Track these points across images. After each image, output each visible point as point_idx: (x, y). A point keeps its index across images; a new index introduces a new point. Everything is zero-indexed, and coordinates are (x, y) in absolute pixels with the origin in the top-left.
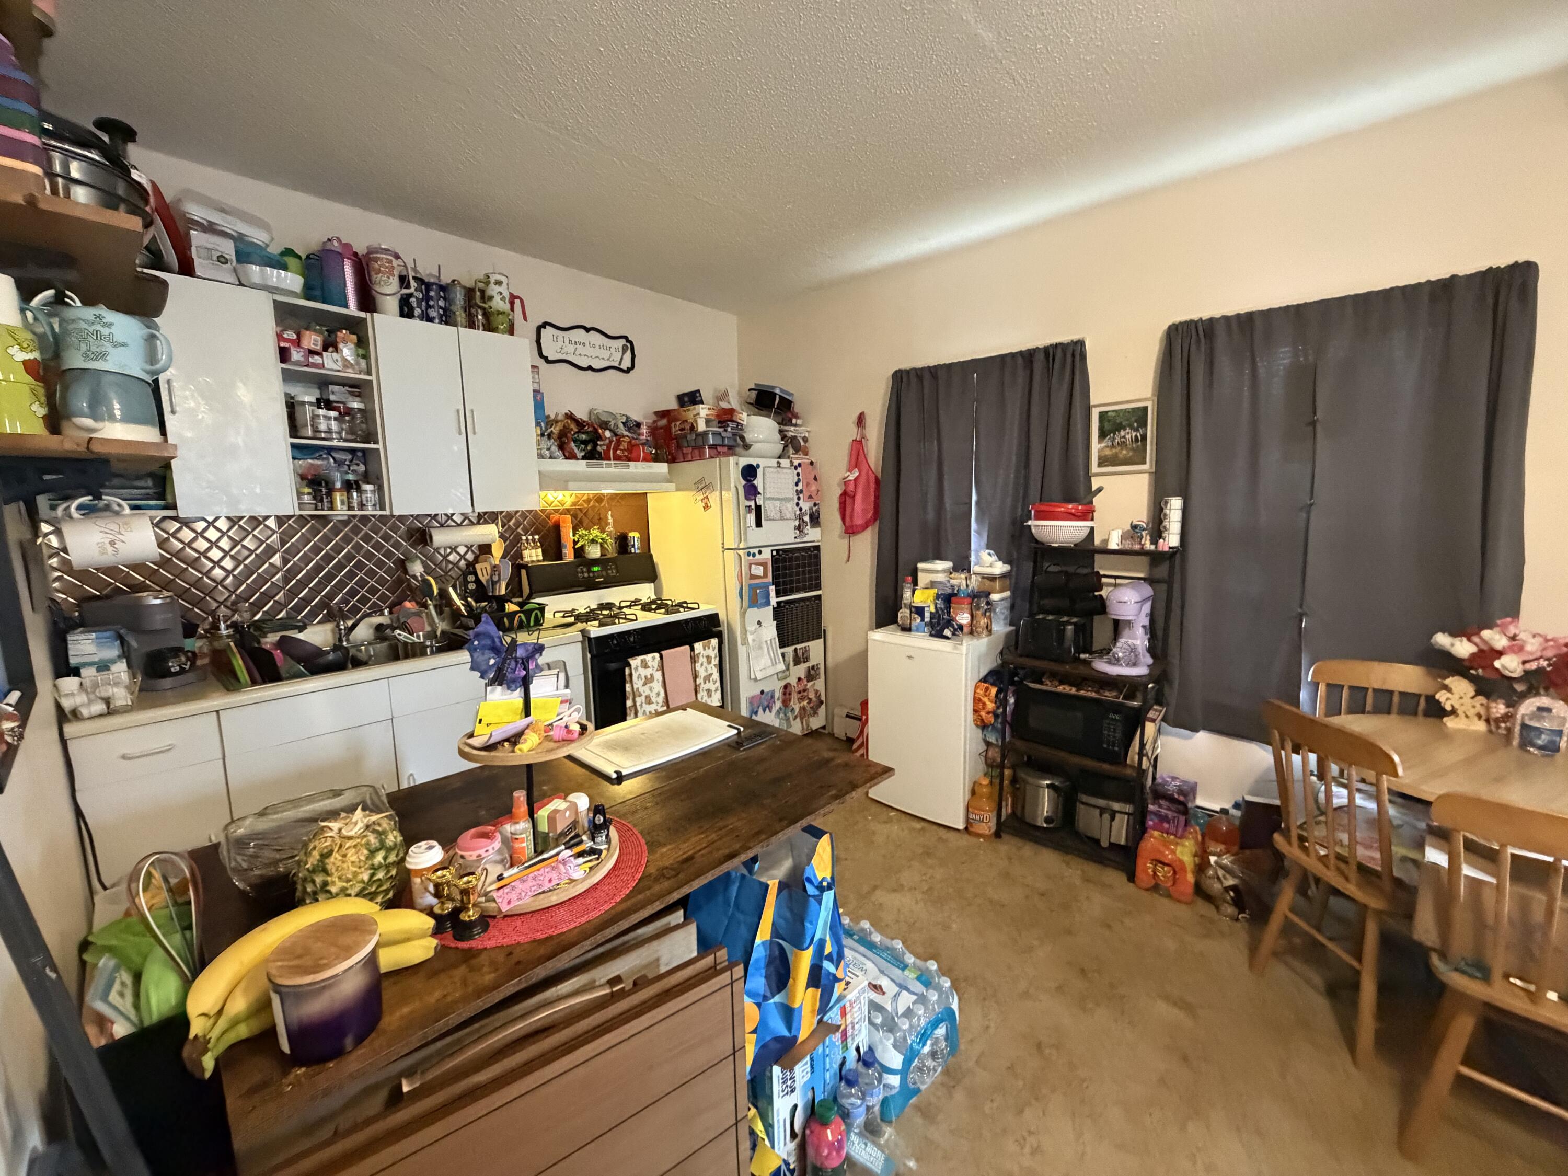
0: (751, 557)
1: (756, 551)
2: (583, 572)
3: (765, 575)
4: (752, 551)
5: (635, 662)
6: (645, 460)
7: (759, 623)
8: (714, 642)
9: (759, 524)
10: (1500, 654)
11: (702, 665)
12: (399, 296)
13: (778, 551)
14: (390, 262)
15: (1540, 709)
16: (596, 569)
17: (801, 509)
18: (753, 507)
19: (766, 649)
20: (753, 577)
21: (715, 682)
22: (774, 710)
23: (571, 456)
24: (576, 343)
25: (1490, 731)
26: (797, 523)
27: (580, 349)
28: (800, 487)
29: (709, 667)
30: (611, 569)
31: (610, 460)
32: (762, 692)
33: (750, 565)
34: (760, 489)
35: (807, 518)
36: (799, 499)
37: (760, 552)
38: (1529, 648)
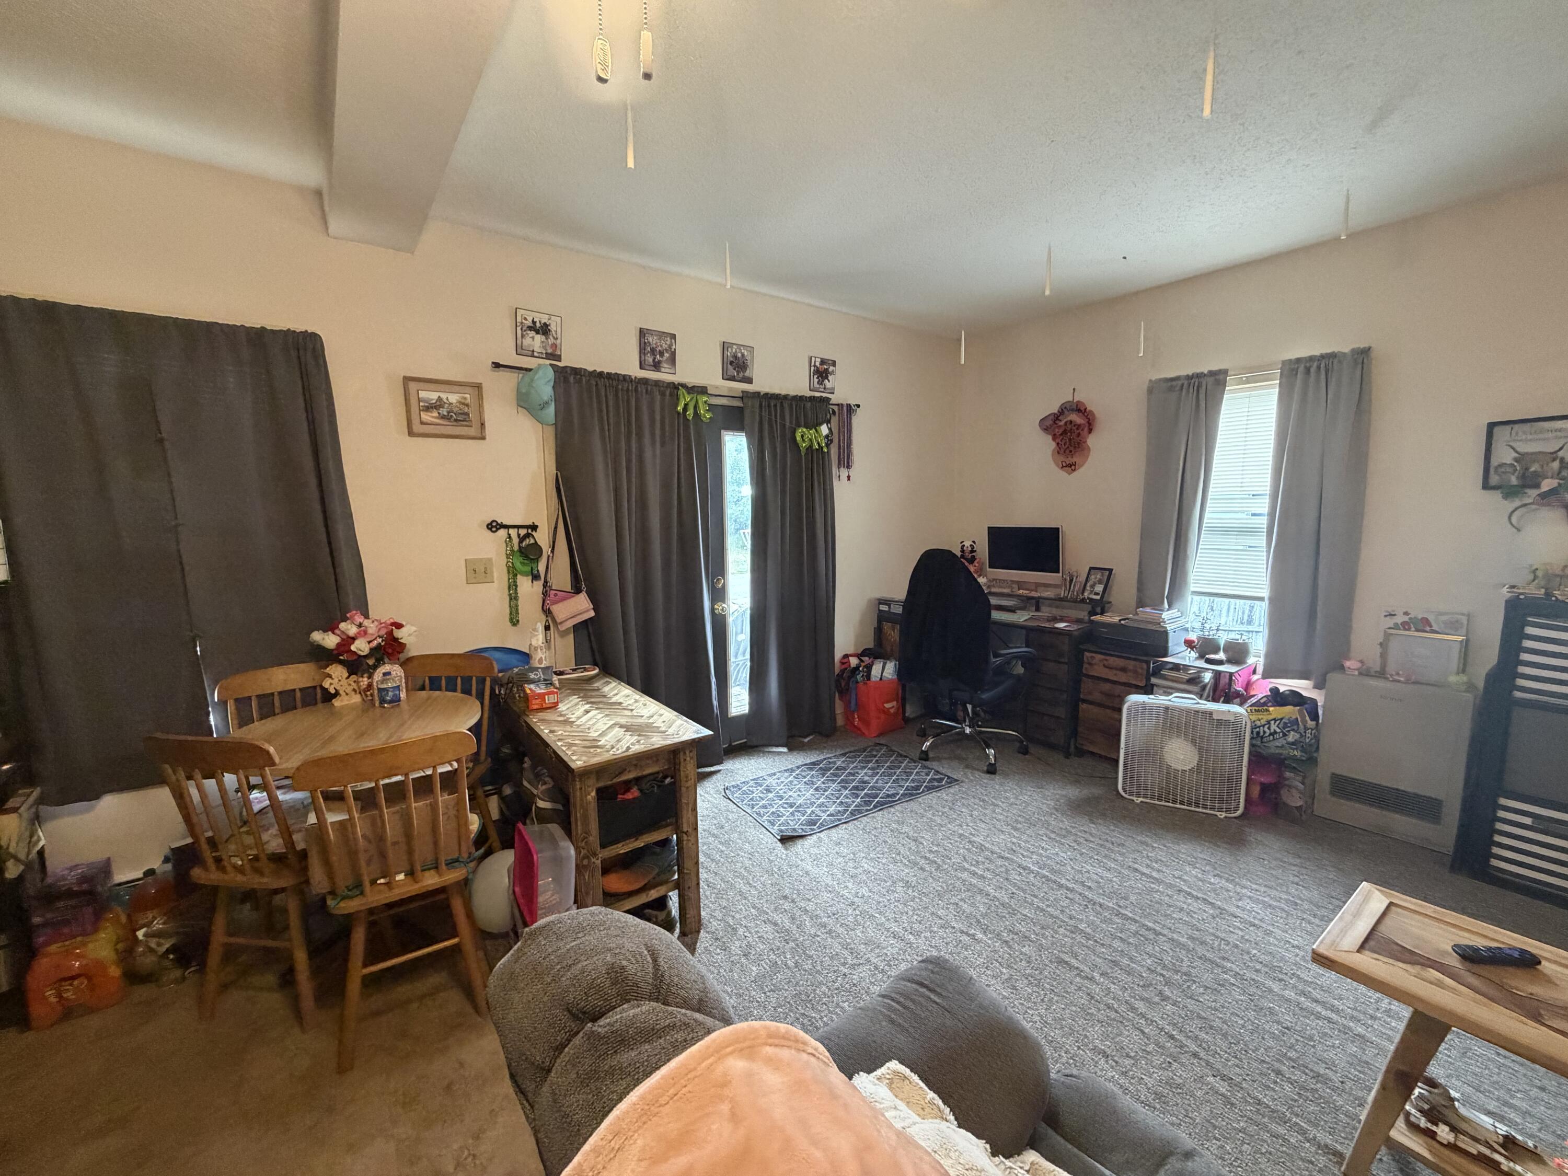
10: (353, 639)
15: (385, 674)
25: (363, 700)
38: (370, 631)
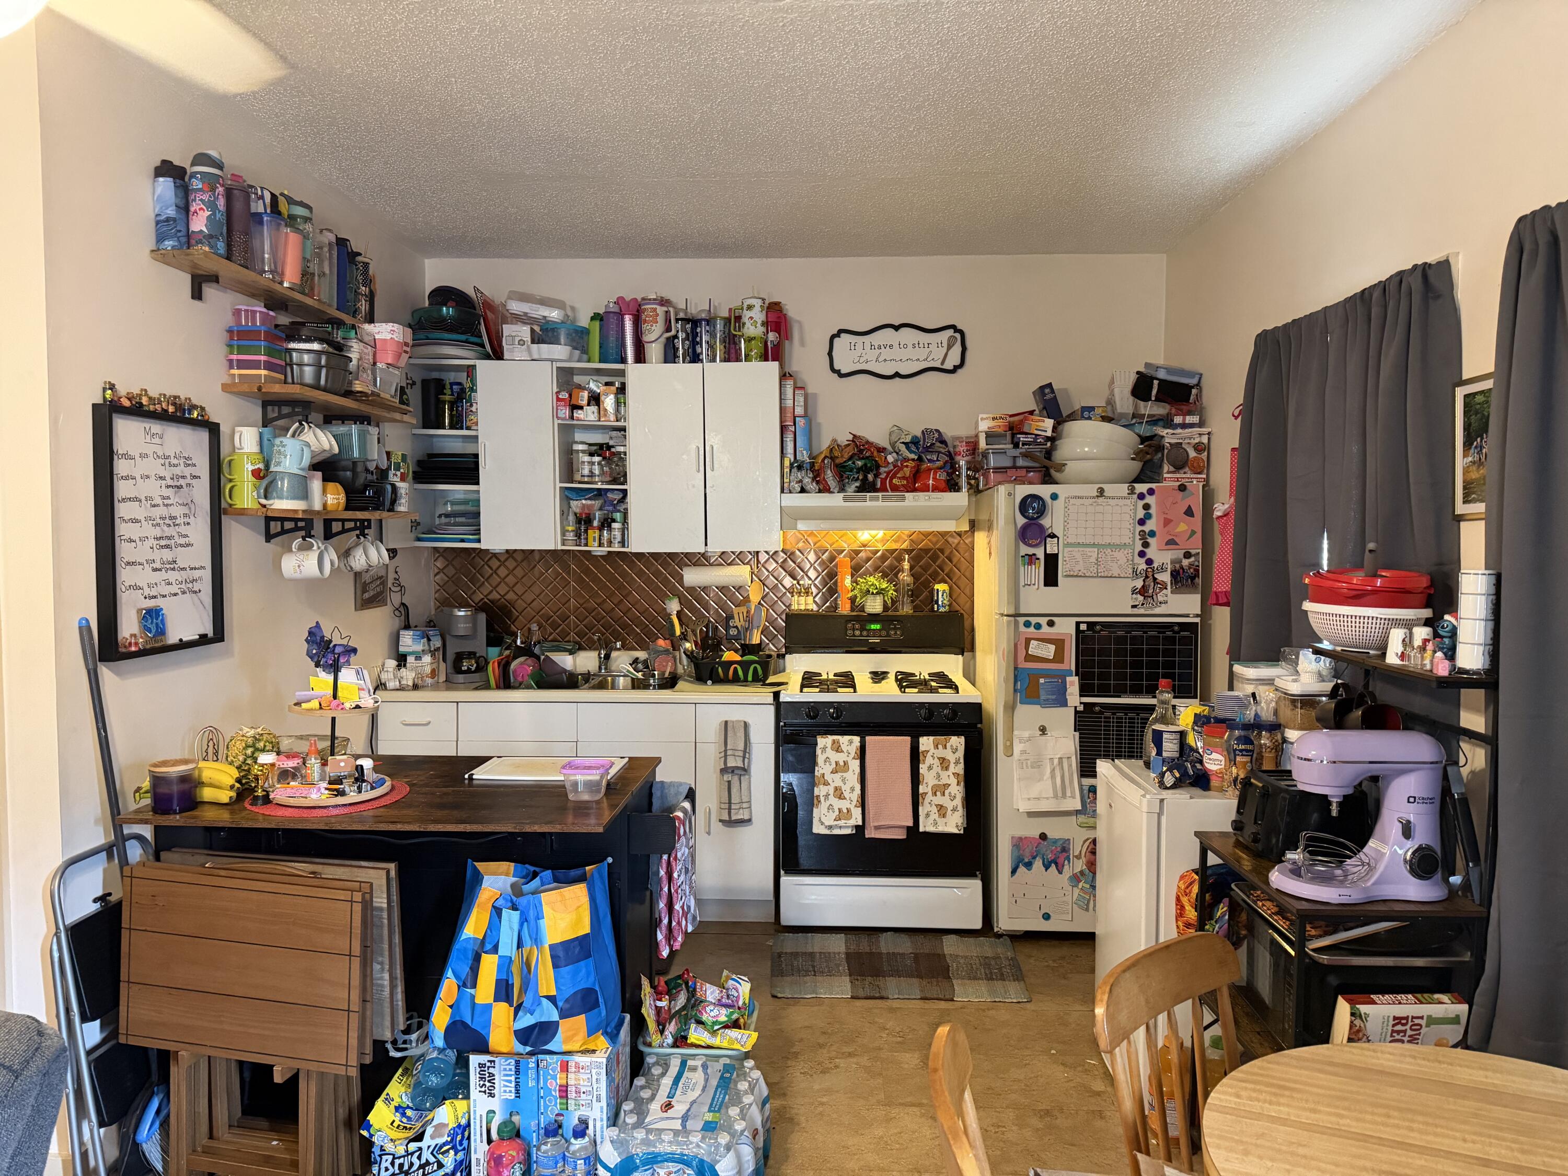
0: (1032, 629)
1: (1043, 621)
2: (854, 630)
3: (1059, 656)
4: (1034, 620)
5: (824, 742)
6: (936, 489)
7: (1043, 730)
8: (958, 742)
9: (1051, 579)
11: (930, 768)
12: (663, 340)
13: (1091, 625)
14: (655, 310)
16: (873, 627)
17: (1149, 562)
18: (1041, 555)
19: (1048, 771)
20: (1029, 658)
21: (953, 798)
22: (1068, 871)
23: (825, 489)
24: (880, 347)
26: (1139, 583)
27: (886, 353)
28: (1150, 525)
29: (944, 774)
30: (895, 629)
31: (887, 491)
32: (1043, 836)
33: (1028, 641)
34: (1058, 531)
35: (1165, 577)
36: (1146, 545)
37: (1051, 624)
